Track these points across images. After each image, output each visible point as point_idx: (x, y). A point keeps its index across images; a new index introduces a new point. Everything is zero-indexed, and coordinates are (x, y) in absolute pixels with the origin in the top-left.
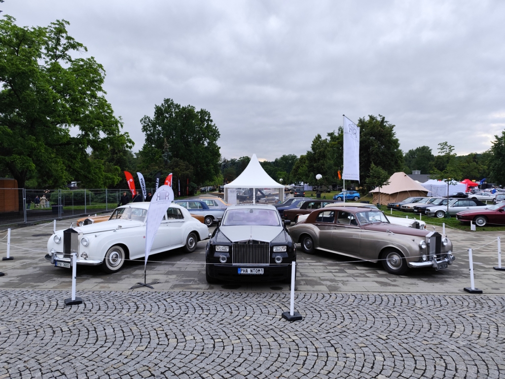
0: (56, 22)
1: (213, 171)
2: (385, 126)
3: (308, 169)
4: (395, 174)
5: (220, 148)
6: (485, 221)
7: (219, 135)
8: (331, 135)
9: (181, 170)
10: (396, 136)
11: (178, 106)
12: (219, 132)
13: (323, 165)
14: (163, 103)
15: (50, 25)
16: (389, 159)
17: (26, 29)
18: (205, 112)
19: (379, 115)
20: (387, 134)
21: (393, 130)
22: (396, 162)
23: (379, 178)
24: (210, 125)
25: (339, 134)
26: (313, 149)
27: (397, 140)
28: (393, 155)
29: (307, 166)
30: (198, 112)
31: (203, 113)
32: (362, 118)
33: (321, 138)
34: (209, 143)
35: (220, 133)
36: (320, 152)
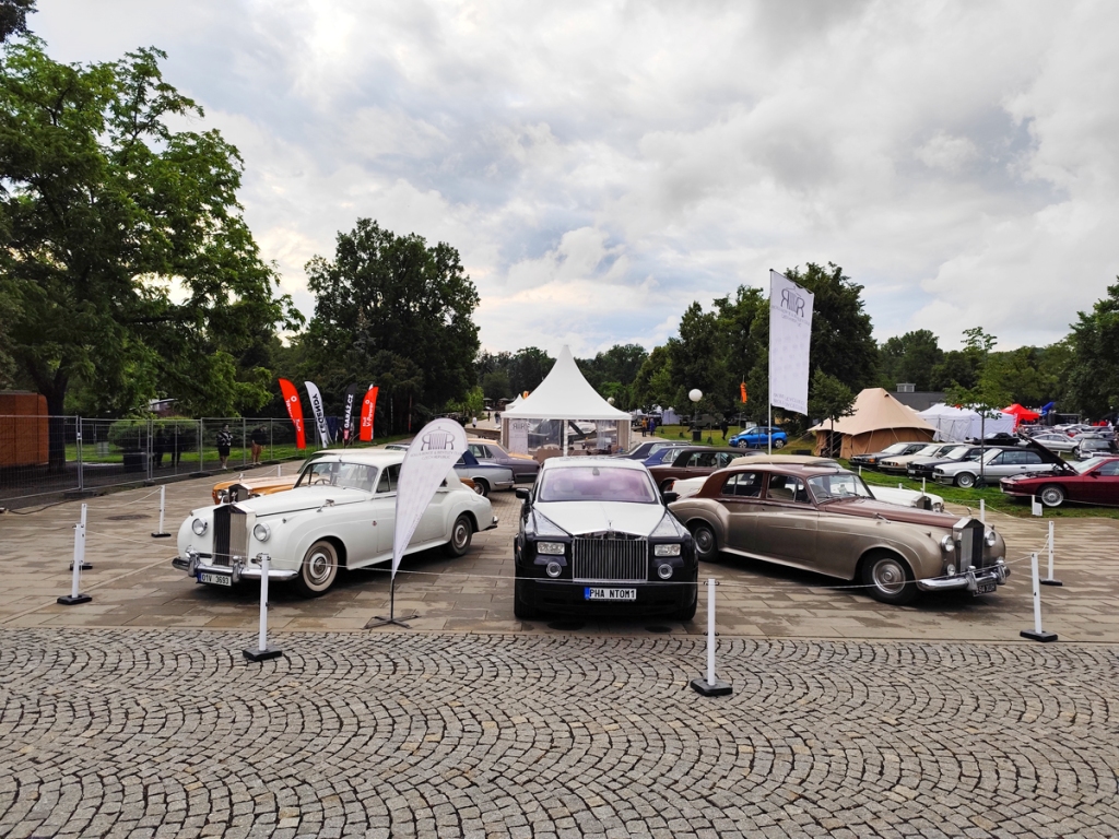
0: (138, 53)
1: (463, 380)
2: (842, 287)
3: (673, 377)
4: (865, 392)
5: (478, 329)
6: (1061, 497)
7: (478, 300)
8: (721, 303)
9: (396, 377)
10: (865, 310)
11: (388, 236)
12: (476, 294)
13: (705, 369)
14: (356, 227)
15: (123, 58)
16: (850, 358)
17: (75, 68)
18: (448, 250)
19: (830, 263)
20: (846, 305)
21: (857, 297)
22: (865, 367)
23: (832, 401)
24: (458, 279)
25: (738, 301)
26: (683, 333)
27: (867, 318)
28: (859, 350)
29: (671, 372)
30: (431, 250)
31: (443, 250)
32: (792, 269)
33: (700, 309)
34: (455, 319)
35: (479, 296)
36: (699, 340)
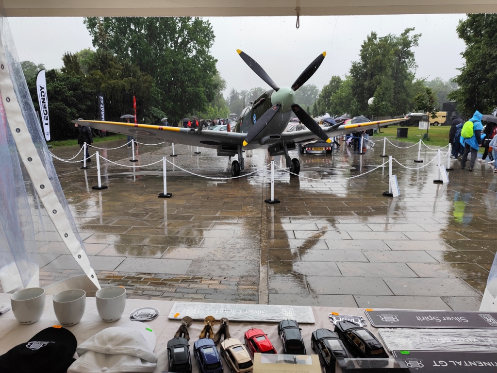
1: (203, 96)
3: (353, 91)
5: (216, 61)
7: (214, 37)
12: (213, 32)
13: (379, 83)
24: (200, 22)
26: (364, 57)
33: (376, 38)
34: (199, 52)
35: (215, 34)
36: (377, 61)
